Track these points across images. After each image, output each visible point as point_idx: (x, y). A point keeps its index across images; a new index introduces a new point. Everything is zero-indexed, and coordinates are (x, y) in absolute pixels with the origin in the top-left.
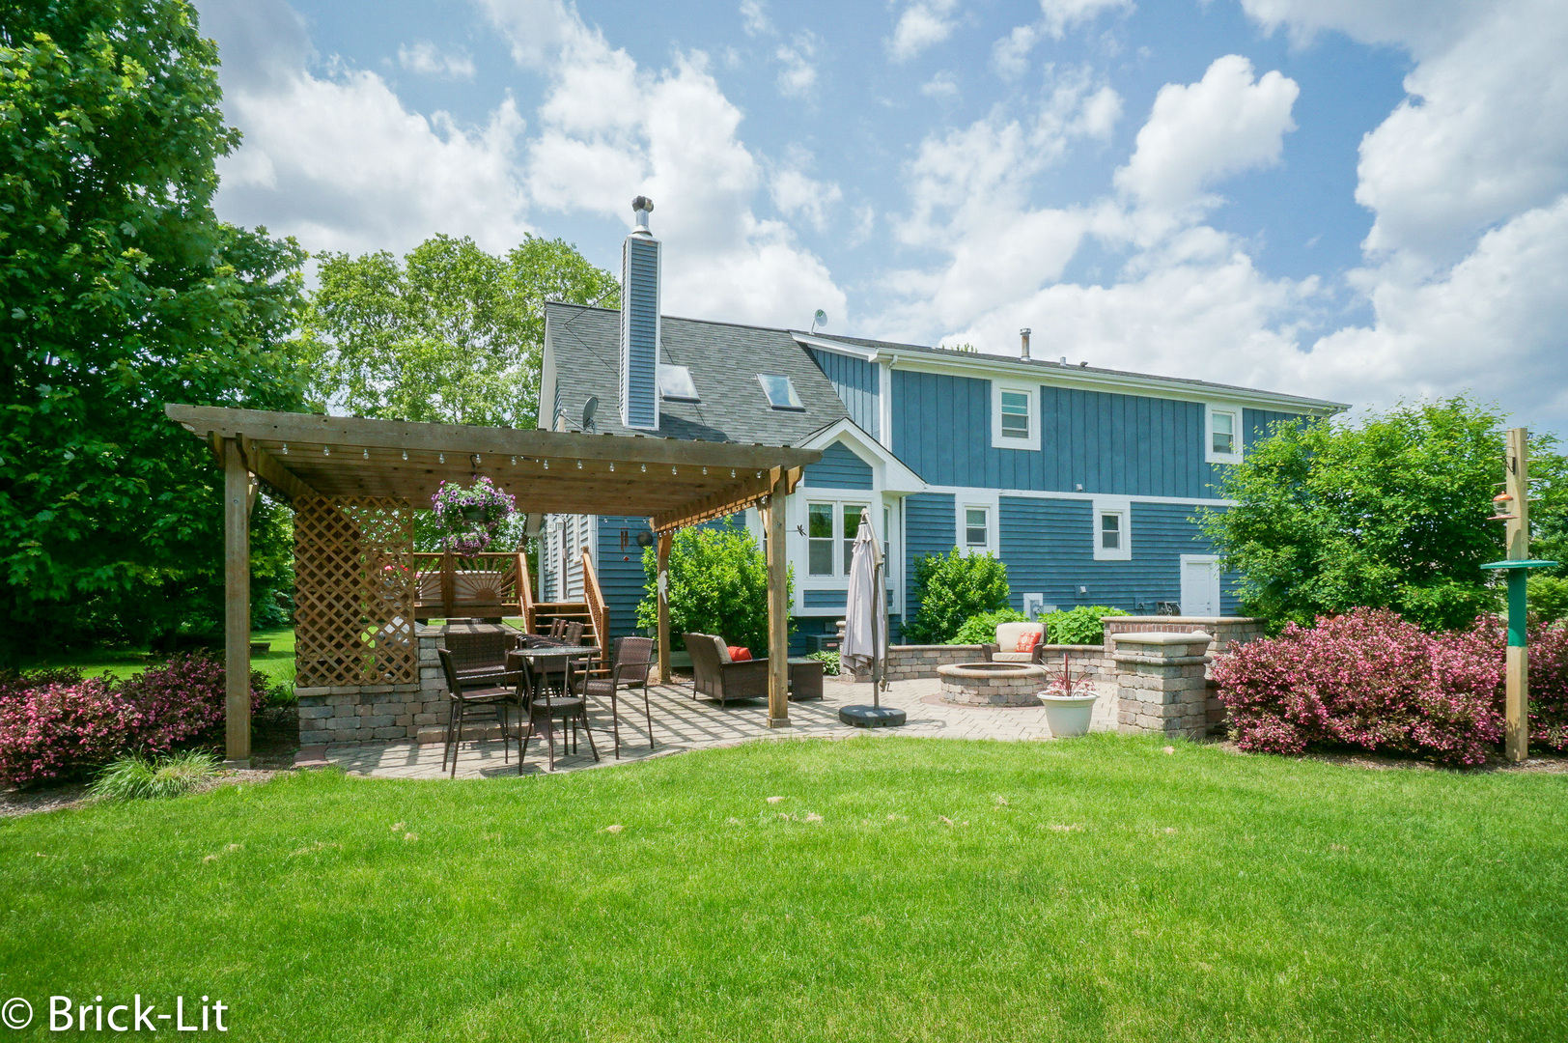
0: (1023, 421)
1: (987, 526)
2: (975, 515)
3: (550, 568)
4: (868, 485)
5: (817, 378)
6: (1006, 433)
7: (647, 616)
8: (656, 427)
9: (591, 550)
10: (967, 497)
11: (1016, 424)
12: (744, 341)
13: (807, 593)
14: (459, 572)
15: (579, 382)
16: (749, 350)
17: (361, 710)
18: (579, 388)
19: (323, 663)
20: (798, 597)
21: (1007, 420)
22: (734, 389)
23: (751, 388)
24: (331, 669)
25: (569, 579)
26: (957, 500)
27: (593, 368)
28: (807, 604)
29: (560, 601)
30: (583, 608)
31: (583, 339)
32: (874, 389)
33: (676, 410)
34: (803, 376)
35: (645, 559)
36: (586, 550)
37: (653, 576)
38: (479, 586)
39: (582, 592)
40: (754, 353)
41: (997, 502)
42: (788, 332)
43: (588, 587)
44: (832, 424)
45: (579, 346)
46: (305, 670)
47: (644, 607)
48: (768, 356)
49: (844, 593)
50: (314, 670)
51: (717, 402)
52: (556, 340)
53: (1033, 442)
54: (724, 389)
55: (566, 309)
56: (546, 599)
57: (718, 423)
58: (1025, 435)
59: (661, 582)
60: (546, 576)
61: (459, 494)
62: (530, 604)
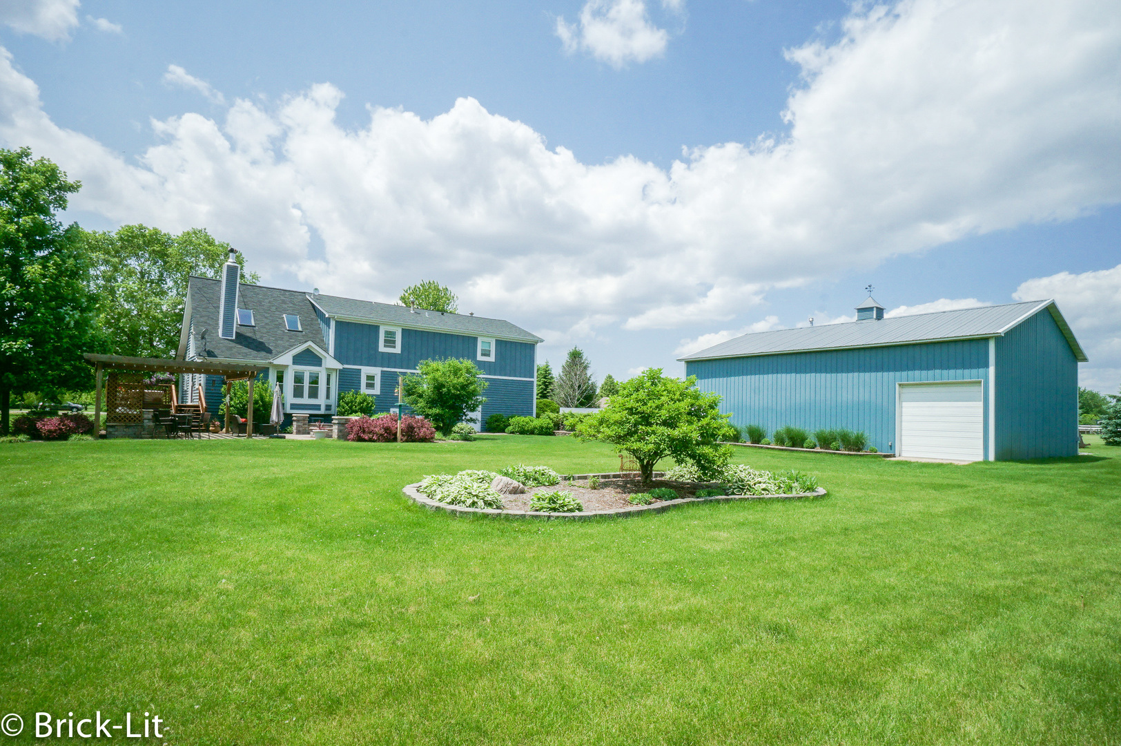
0: (394, 342)
1: (375, 382)
2: (371, 378)
3: (185, 389)
4: (320, 365)
5: (312, 316)
6: (385, 346)
7: (222, 410)
8: (234, 338)
9: (202, 385)
10: (366, 370)
11: (390, 342)
12: (282, 298)
13: (291, 405)
14: (146, 391)
15: (201, 317)
16: (284, 302)
17: (125, 430)
18: (202, 319)
19: (115, 417)
20: (288, 407)
21: (386, 341)
22: (272, 321)
23: (280, 321)
24: (117, 418)
25: (193, 395)
26: (362, 370)
27: (208, 310)
28: (291, 408)
29: (189, 403)
30: (198, 407)
31: (205, 295)
32: (329, 326)
33: (244, 331)
34: (306, 315)
35: (223, 389)
36: (200, 385)
37: (225, 396)
38: (155, 396)
39: (198, 400)
40: (285, 304)
41: (380, 372)
42: (305, 293)
43: (200, 399)
44: (306, 342)
45: (203, 299)
46: (110, 418)
47: (222, 406)
48: (291, 305)
49: (320, 406)
50: (112, 418)
51: (263, 327)
52: (192, 295)
53: (398, 350)
54: (267, 321)
55: (199, 280)
56: (182, 402)
57: (261, 337)
58: (394, 347)
59: (228, 399)
60: (183, 392)
61: (161, 376)
62: (176, 404)
